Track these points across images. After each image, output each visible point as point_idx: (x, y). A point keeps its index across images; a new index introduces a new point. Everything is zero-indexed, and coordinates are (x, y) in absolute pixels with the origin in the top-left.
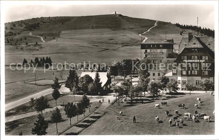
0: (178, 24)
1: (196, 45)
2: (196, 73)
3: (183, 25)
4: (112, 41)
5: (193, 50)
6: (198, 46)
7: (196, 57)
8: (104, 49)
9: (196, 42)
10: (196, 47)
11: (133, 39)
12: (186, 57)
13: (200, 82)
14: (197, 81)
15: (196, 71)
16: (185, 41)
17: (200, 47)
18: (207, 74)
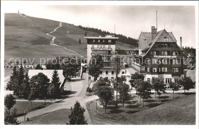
0: (81, 26)
1: (167, 39)
2: (166, 71)
3: (86, 28)
4: (20, 38)
5: (163, 44)
6: (170, 40)
7: (166, 53)
8: (14, 47)
9: (167, 35)
10: (167, 41)
11: (41, 38)
12: (155, 53)
13: (170, 80)
14: (166, 79)
15: (166, 68)
16: (144, 36)
17: (171, 42)
18: (177, 71)
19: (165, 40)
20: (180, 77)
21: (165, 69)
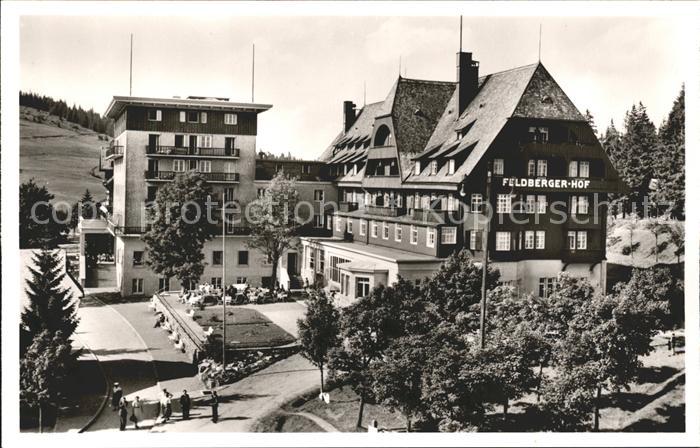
2: (541, 245)
5: (533, 129)
6: (564, 110)
7: (542, 167)
9: (550, 90)
10: (556, 116)
12: (499, 165)
13: (546, 282)
14: (542, 280)
15: (541, 235)
16: (413, 96)
17: (572, 119)
18: (583, 246)
19: (546, 108)
20: (595, 270)
21: (536, 237)
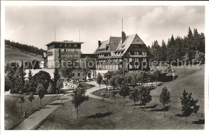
1: (139, 42)
16: (113, 40)
17: (143, 44)
